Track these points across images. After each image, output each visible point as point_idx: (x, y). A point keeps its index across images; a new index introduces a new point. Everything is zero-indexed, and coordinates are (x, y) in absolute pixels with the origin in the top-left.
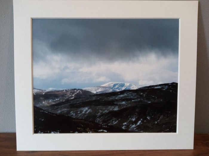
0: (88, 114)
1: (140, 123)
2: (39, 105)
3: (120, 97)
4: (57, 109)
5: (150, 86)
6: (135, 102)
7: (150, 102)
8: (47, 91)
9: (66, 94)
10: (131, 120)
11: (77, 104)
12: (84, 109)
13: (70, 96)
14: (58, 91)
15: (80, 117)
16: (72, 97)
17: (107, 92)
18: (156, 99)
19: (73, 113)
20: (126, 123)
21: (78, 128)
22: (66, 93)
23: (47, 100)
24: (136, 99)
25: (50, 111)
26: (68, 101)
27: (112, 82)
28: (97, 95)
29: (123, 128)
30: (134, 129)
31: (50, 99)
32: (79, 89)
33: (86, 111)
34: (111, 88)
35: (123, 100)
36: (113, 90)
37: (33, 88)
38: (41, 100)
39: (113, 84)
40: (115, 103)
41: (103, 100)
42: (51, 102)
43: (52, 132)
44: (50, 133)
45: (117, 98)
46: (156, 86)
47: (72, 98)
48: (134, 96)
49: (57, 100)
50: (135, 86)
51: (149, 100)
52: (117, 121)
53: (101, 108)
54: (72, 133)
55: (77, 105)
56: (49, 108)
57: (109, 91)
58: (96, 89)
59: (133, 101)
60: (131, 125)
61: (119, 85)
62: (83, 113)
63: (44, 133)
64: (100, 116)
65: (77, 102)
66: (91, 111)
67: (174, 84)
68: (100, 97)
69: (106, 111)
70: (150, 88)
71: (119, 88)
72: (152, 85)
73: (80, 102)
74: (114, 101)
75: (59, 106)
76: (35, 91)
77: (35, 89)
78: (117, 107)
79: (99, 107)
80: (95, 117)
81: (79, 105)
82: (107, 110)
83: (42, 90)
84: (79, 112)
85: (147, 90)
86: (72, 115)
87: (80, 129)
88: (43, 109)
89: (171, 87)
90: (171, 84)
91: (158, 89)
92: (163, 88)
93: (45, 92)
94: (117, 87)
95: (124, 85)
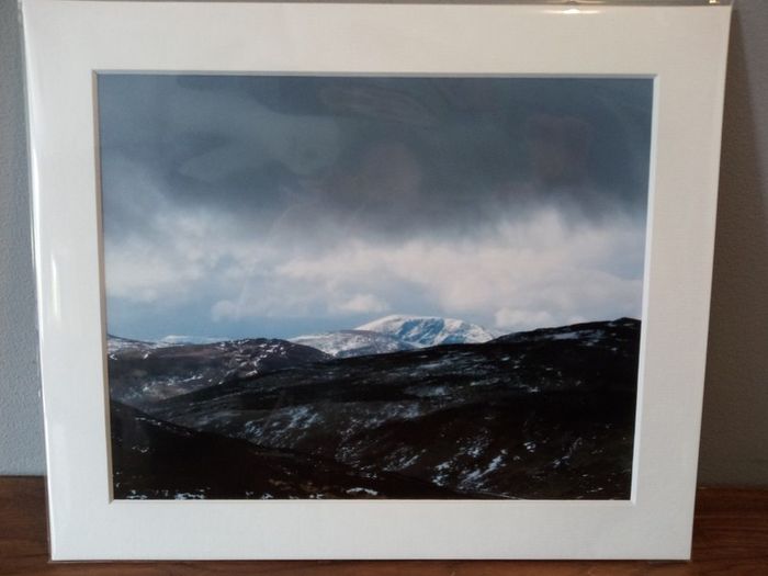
0: (306, 430)
1: (498, 465)
2: (129, 398)
3: (424, 370)
4: (195, 411)
5: (538, 332)
6: (479, 388)
7: (535, 390)
8: (159, 346)
9: (228, 359)
10: (466, 455)
11: (267, 394)
12: (295, 413)
13: (243, 364)
14: (200, 348)
15: (280, 439)
16: (252, 368)
17: (378, 352)
18: (559, 378)
19: (253, 428)
20: (446, 465)
21: (271, 481)
22: (226, 355)
23: (158, 380)
24: (483, 378)
25: (170, 420)
26: (235, 382)
27: (395, 317)
28: (341, 362)
29: (437, 480)
30: (474, 486)
31: (171, 377)
32: (275, 341)
33: (303, 420)
34: (394, 338)
35: (436, 379)
36: (401, 345)
37: (108, 336)
38: (136, 378)
39: (400, 323)
40: (410, 391)
41: (365, 382)
42: (174, 386)
43: (180, 495)
44: (172, 497)
45: (414, 374)
46: (561, 330)
47: (251, 373)
48: (478, 368)
49: (194, 378)
50: (484, 329)
51: (533, 381)
52: (416, 457)
53: (358, 409)
54: (251, 497)
55: (268, 397)
56: (167, 408)
57: (385, 347)
58: (339, 340)
59: (473, 384)
60: (464, 472)
61: (422, 325)
62: (291, 426)
63: (151, 496)
64: (352, 440)
65: (269, 386)
66: (319, 419)
67: (627, 325)
68: (353, 371)
69: (375, 420)
70: (536, 339)
71: (423, 337)
72: (547, 327)
73: (281, 389)
74: (405, 386)
75: (204, 402)
76: (112, 347)
77: (112, 337)
78: (415, 406)
79: (348, 404)
80: (334, 441)
81: (274, 396)
82: (380, 417)
83: (141, 344)
84: (275, 424)
85: (525, 344)
86: (252, 435)
87: (281, 485)
88: (145, 411)
89: (614, 334)
90: (614, 322)
91: (568, 340)
92: (585, 338)
93: (151, 350)
94: (414, 332)
95: (442, 325)
